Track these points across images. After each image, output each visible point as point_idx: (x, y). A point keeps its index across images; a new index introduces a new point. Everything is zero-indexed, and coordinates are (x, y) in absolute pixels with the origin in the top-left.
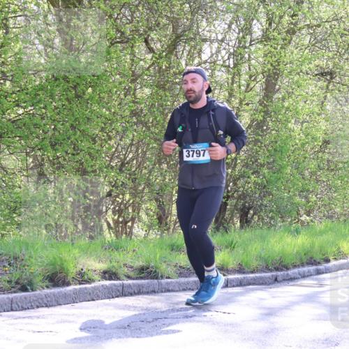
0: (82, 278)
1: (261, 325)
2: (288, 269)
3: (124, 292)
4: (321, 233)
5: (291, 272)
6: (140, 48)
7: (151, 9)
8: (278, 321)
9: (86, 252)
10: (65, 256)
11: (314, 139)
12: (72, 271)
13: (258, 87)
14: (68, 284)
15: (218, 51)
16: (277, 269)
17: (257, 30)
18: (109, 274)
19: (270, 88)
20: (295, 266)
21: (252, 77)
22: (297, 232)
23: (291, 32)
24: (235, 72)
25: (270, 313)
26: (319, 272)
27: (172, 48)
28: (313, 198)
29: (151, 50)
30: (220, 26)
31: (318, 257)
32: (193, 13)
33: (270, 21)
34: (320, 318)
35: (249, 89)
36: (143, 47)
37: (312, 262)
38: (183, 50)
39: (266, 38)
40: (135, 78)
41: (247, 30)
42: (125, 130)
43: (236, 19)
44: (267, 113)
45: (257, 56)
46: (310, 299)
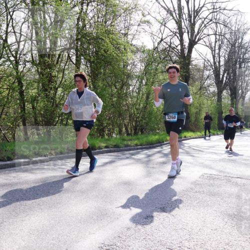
0: (100, 148)
1: (146, 159)
2: (153, 144)
3: (110, 152)
4: (162, 135)
5: (154, 145)
6: (113, 88)
7: (116, 77)
8: (151, 158)
9: (100, 141)
10: (95, 143)
11: (160, 111)
12: (97, 146)
13: (145, 97)
14: (96, 150)
15: (134, 88)
16: (151, 145)
17: (144, 82)
18: (106, 147)
19: (148, 97)
20: (155, 144)
21: (143, 94)
22: (156, 135)
23: (153, 83)
24: (138, 93)
25: (149, 156)
26: (161, 145)
27: (122, 88)
28: (160, 126)
29: (116, 88)
30: (134, 81)
31: (161, 141)
32: (127, 78)
33: (147, 80)
34: (162, 157)
35: (142, 98)
36: (114, 88)
37: (160, 142)
38: (125, 88)
39: (146, 84)
40: (112, 95)
41: (141, 82)
42: (110, 109)
43: (138, 80)
44: (147, 104)
45: (144, 89)
46: (159, 152)
